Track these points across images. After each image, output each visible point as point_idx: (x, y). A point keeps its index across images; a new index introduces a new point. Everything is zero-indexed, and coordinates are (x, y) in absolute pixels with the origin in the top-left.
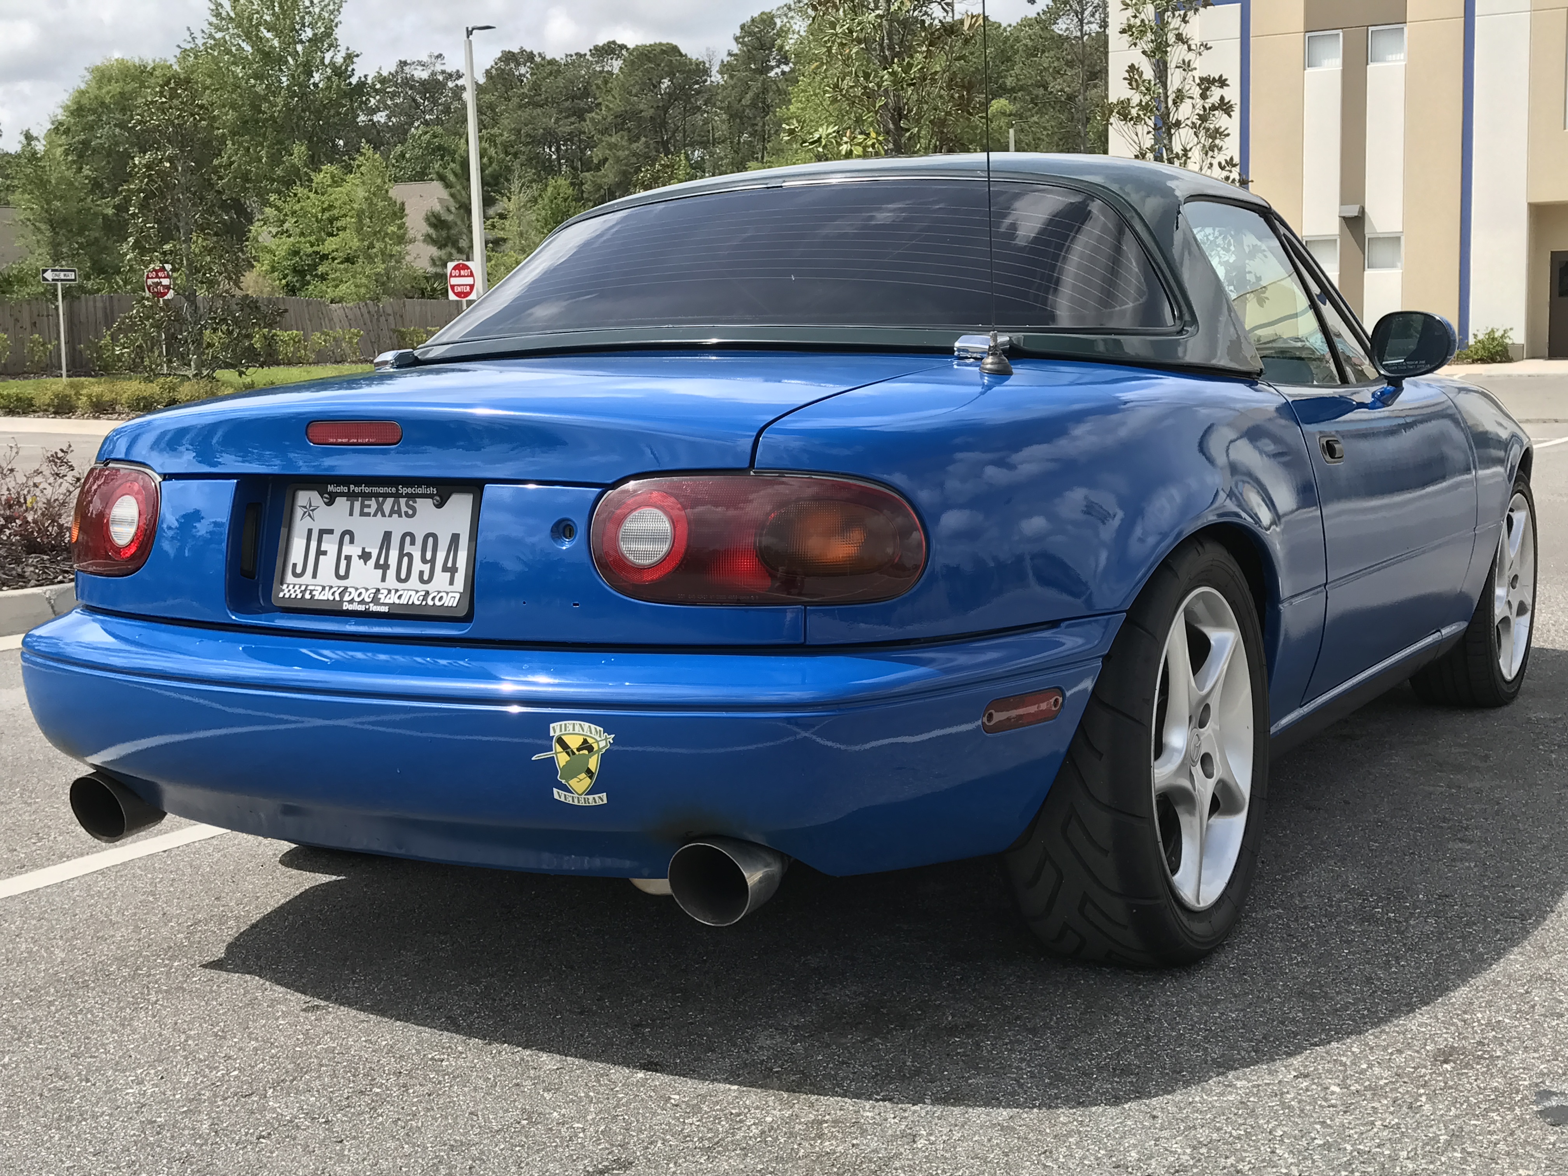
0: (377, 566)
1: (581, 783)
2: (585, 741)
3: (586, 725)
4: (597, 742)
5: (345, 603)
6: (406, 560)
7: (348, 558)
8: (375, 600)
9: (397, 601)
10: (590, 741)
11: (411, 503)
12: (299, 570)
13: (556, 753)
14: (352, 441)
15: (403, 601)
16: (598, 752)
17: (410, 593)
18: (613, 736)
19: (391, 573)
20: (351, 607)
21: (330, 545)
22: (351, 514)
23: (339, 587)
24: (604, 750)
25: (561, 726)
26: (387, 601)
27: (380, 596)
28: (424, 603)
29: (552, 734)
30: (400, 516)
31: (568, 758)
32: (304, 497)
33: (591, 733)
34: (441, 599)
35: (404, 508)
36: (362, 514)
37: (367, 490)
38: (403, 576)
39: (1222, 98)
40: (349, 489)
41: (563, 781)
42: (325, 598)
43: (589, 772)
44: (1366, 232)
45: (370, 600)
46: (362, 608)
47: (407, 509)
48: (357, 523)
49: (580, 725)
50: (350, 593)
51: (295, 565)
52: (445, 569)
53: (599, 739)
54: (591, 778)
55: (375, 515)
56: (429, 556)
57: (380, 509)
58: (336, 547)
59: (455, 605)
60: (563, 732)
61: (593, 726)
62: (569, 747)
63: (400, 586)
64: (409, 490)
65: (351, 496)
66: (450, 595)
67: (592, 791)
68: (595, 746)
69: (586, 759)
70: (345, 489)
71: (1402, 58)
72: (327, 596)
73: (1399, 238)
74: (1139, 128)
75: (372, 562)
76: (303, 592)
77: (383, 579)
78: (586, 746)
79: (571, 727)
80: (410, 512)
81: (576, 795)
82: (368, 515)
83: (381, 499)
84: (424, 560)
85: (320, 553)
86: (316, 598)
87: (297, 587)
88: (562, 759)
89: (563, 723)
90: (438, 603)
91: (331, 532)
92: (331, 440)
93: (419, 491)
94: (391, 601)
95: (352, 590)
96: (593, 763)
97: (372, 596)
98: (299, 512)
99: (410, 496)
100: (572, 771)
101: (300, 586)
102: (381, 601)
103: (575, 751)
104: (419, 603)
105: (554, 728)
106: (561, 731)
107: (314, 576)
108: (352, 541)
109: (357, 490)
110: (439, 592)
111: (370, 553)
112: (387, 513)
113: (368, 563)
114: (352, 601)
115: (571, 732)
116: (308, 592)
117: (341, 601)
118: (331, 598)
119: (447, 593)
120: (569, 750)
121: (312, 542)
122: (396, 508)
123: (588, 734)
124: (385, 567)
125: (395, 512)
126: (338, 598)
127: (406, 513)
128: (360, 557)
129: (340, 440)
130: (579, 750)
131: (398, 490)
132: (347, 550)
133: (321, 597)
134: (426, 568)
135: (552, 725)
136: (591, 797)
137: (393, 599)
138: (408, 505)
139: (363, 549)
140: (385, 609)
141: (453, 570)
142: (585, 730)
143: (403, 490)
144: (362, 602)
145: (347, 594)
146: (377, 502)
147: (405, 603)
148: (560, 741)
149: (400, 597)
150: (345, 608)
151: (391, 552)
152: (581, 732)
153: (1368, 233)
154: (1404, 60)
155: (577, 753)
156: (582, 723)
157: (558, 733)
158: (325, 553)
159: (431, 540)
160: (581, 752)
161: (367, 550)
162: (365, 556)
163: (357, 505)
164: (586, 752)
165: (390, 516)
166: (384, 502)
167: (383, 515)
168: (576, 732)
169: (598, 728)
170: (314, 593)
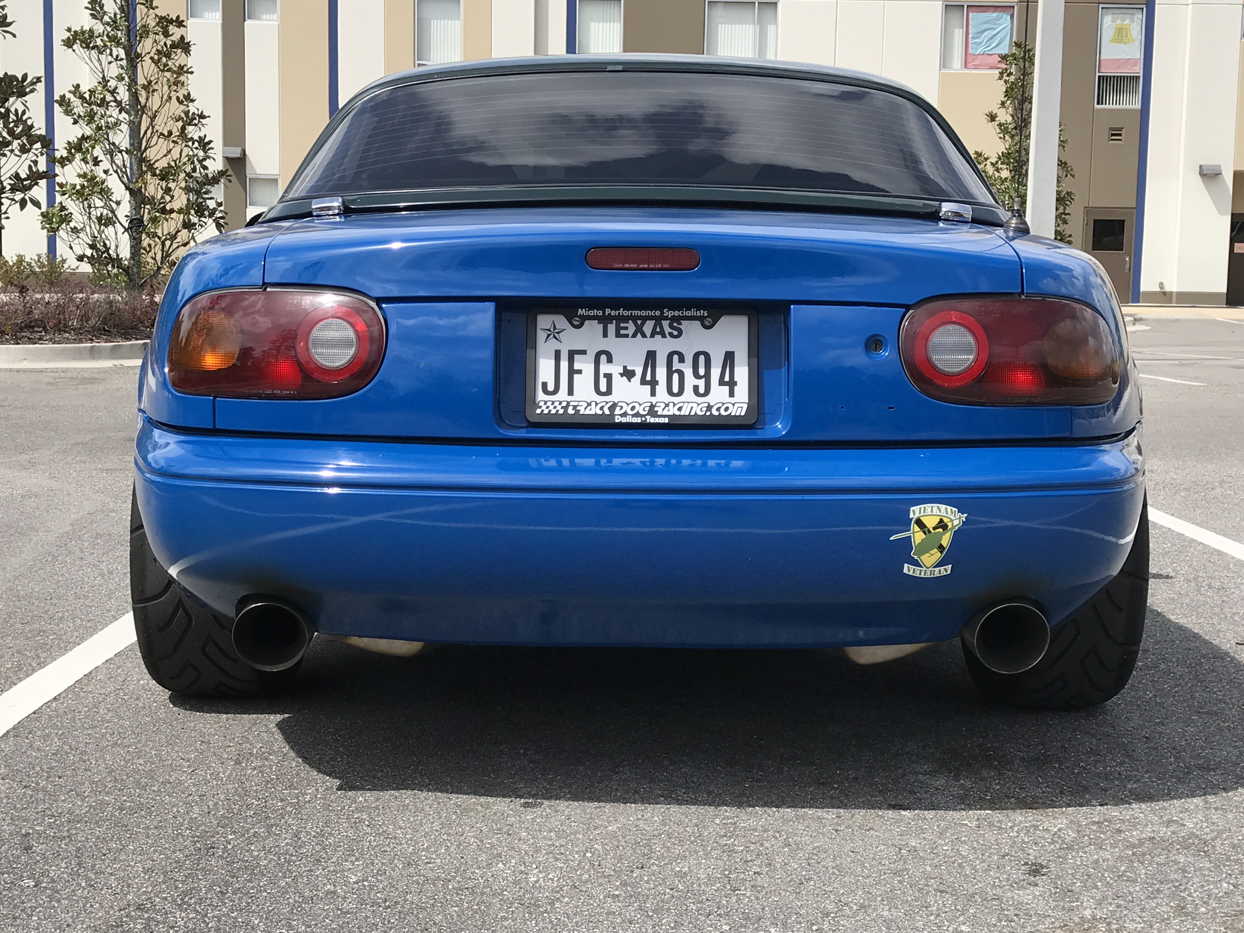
0: (643, 382)
1: (931, 558)
2: (941, 521)
3: (943, 507)
4: (952, 521)
5: (617, 417)
6: (676, 377)
7: (609, 377)
8: (652, 411)
9: (678, 413)
10: (945, 520)
11: (675, 324)
12: (551, 388)
13: (913, 533)
14: (641, 266)
15: (685, 412)
16: (951, 529)
17: (691, 405)
18: (966, 515)
19: (662, 388)
20: (624, 420)
21: (585, 365)
22: (605, 335)
23: (607, 403)
24: (957, 528)
25: (920, 508)
26: (666, 413)
27: (656, 409)
28: (708, 413)
29: (911, 516)
30: (664, 336)
31: (924, 536)
32: (544, 321)
33: (947, 513)
34: (727, 409)
35: (667, 330)
36: (618, 335)
37: (626, 313)
38: (675, 389)
39: (182, 38)
40: (604, 312)
41: (915, 557)
42: (593, 412)
43: (941, 548)
44: (247, 172)
45: (646, 413)
46: (638, 420)
47: (671, 331)
48: (612, 343)
49: (938, 507)
50: (622, 408)
51: (545, 385)
52: (722, 382)
53: (953, 518)
54: (941, 552)
55: (634, 336)
56: (702, 371)
57: (639, 331)
58: (593, 366)
59: (743, 414)
60: (922, 514)
61: (949, 508)
62: (926, 527)
63: (676, 400)
64: (676, 313)
65: (604, 320)
66: (736, 405)
67: (939, 565)
68: (950, 525)
69: (940, 536)
70: (600, 313)
71: (275, 18)
72: (594, 410)
73: (276, 180)
74: (103, 57)
75: (637, 378)
76: (566, 408)
77: (653, 393)
78: (942, 525)
79: (929, 510)
80: (675, 333)
81: (925, 569)
82: (627, 336)
83: (639, 322)
84: (697, 375)
85: (572, 372)
86: (581, 413)
87: (556, 404)
88: (918, 537)
89: (922, 506)
90: (723, 413)
91: (584, 352)
92: (617, 266)
93: (688, 313)
94: (671, 413)
95: (624, 405)
96: (946, 540)
97: (647, 409)
98: (541, 336)
99: (674, 319)
100: (924, 548)
101: (560, 403)
102: (659, 413)
103: (931, 529)
104: (703, 413)
105: (913, 511)
106: (920, 513)
107: (571, 392)
108: (610, 360)
109: (613, 313)
110: (723, 404)
111: (634, 371)
112: (648, 334)
113: (632, 380)
114: (625, 415)
115: (930, 513)
116: (571, 408)
117: (612, 415)
118: (600, 412)
119: (733, 405)
120: (926, 530)
121: (562, 363)
122: (658, 330)
123: (945, 514)
124: (653, 383)
125: (658, 333)
126: (607, 412)
127: (671, 335)
128: (622, 375)
129: (627, 266)
130: (934, 529)
131: (662, 313)
132: (605, 368)
133: (588, 412)
134: (701, 383)
135: (912, 509)
136: (937, 569)
137: (673, 411)
138: (671, 326)
139: (625, 367)
140: (666, 420)
141: (732, 384)
142: (942, 511)
143: (668, 313)
144: (637, 415)
145: (618, 408)
146: (636, 324)
147: (687, 414)
148: (919, 522)
149: (680, 409)
150: (617, 421)
151: (657, 369)
152: (939, 513)
153: (249, 175)
154: (277, 20)
155: (933, 531)
156: (940, 505)
157: (917, 515)
158: (580, 372)
159: (702, 358)
160: (936, 531)
161: (628, 368)
162: (628, 374)
163: (612, 328)
164: (941, 530)
165: (652, 336)
166: (643, 324)
167: (644, 336)
168: (934, 513)
169: (954, 509)
170: (578, 408)
